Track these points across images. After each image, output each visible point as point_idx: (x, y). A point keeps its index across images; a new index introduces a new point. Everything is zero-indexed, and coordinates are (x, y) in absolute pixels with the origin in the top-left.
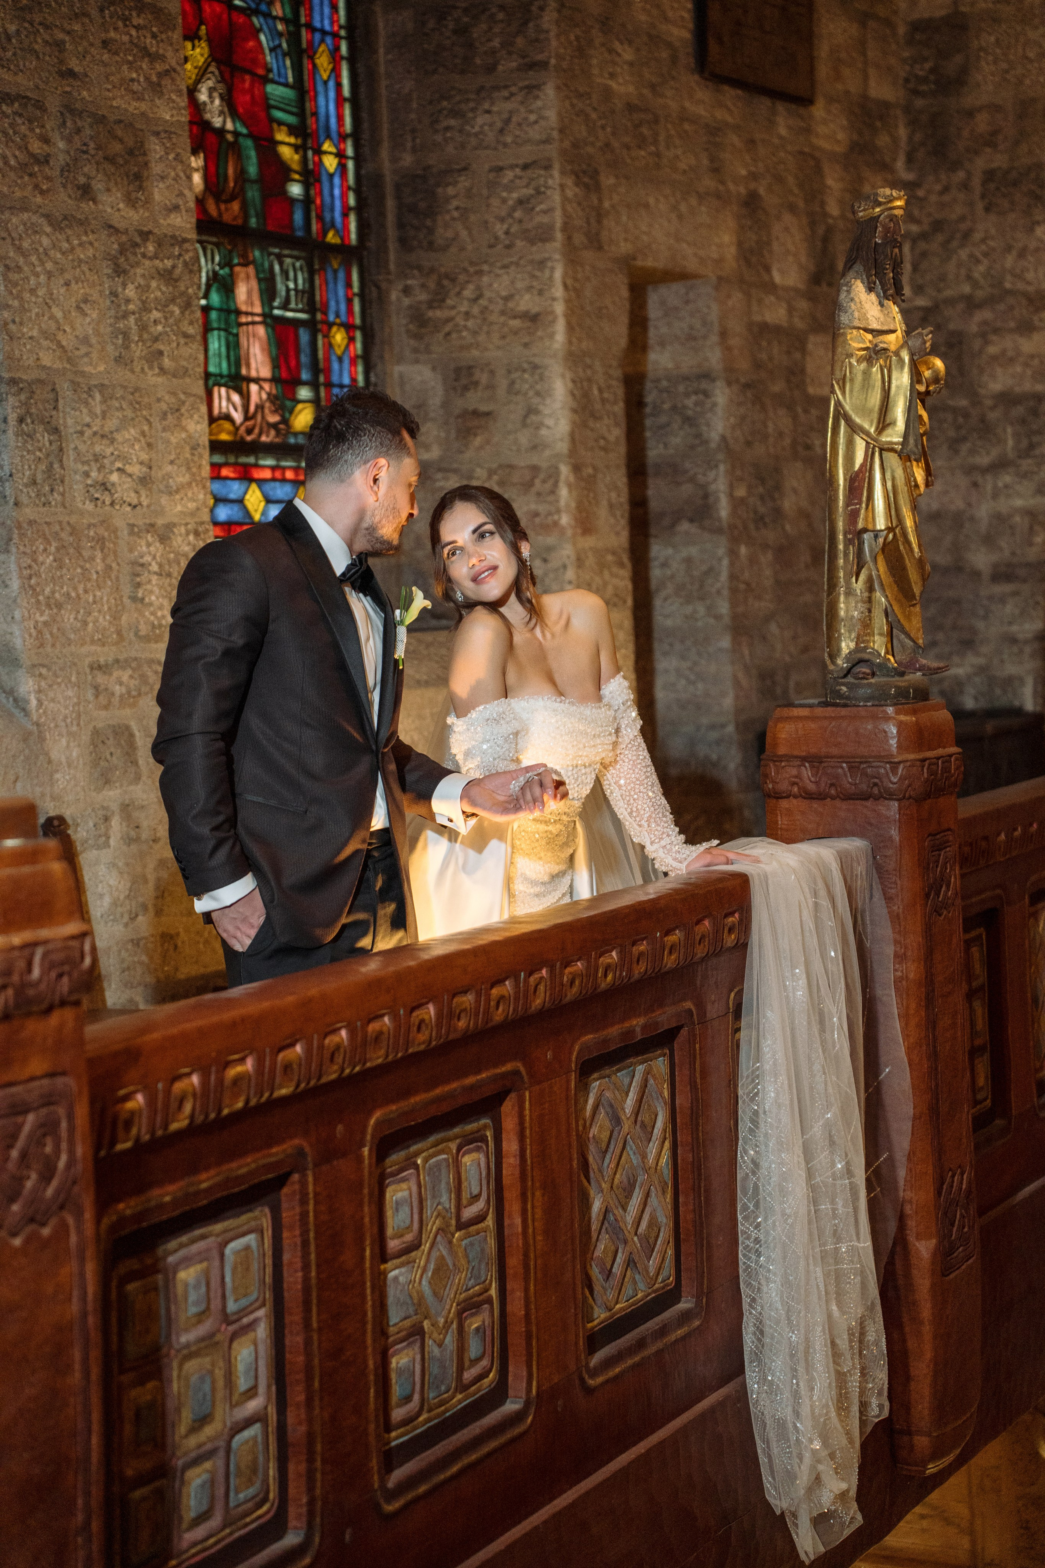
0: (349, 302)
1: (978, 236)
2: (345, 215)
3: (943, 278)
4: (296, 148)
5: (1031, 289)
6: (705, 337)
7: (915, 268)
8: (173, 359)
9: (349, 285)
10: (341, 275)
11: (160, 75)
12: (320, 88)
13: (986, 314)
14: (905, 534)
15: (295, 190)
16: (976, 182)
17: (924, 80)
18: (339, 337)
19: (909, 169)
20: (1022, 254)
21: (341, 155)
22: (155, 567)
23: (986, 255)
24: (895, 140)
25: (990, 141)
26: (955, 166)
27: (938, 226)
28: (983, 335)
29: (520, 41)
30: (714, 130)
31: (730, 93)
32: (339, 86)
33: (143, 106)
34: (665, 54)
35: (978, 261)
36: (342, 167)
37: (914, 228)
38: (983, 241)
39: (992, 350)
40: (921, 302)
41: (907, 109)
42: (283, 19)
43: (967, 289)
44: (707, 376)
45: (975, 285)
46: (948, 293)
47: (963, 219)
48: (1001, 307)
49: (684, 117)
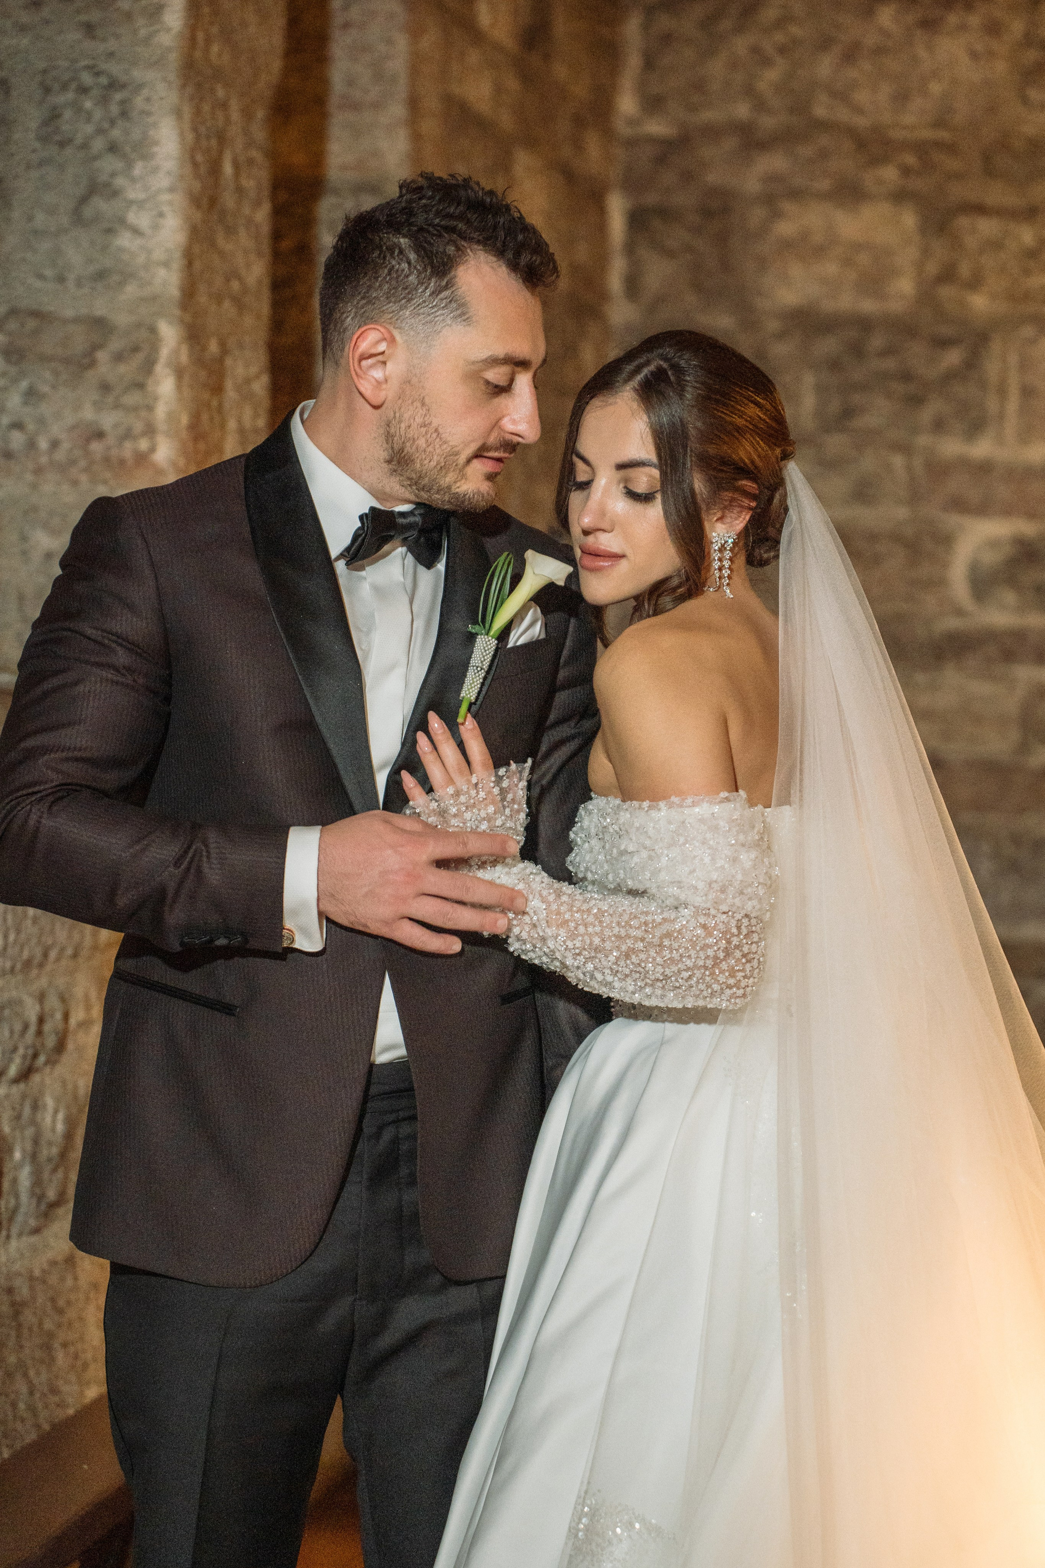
3: (699, 86)
5: (861, 122)
6: (377, 106)
7: (649, 64)
13: (776, 162)
20: (851, 55)
23: (782, 50)
28: (769, 200)
35: (766, 62)
38: (781, 23)
39: (785, 228)
40: (657, 127)
43: (742, 111)
45: (760, 106)
46: (709, 116)
48: (806, 151)
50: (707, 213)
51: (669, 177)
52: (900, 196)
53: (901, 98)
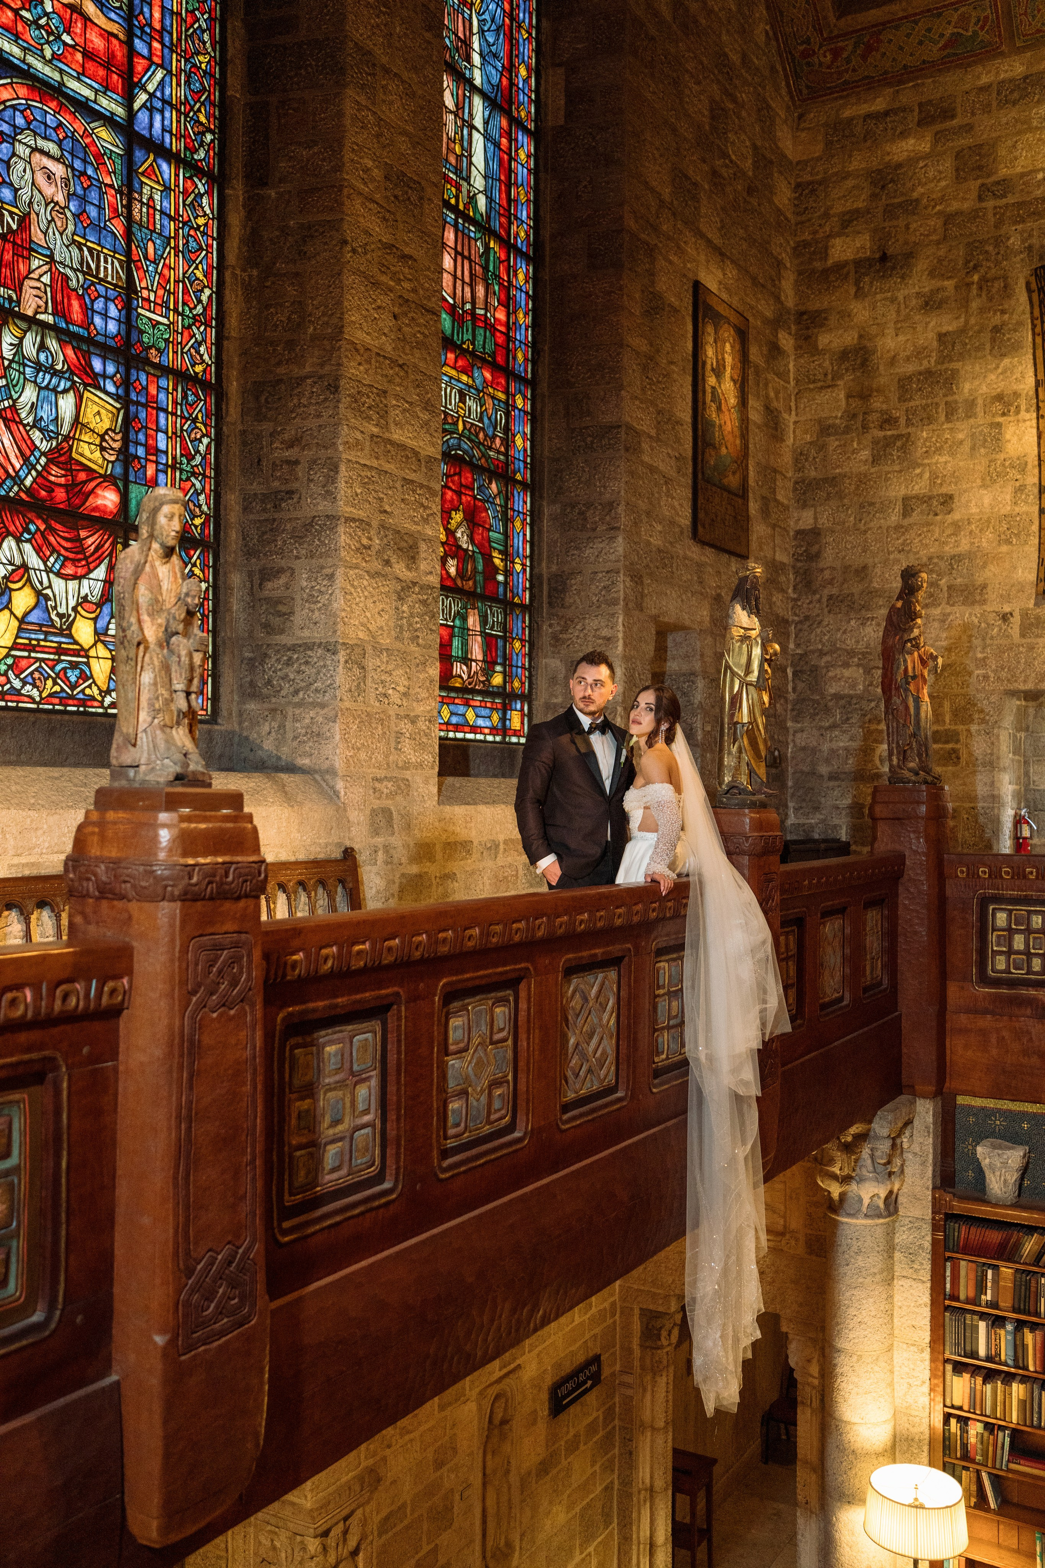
0: (523, 629)
1: (826, 623)
2: (524, 591)
4: (502, 560)
5: (848, 648)
6: (694, 656)
8: (424, 639)
9: (524, 622)
10: (520, 617)
11: (428, 515)
12: (516, 535)
13: (828, 658)
14: (758, 726)
15: (500, 578)
16: (824, 599)
17: (802, 555)
18: (517, 645)
19: (794, 593)
20: (845, 632)
21: (523, 565)
22: (408, 735)
23: (829, 632)
24: (788, 580)
25: (831, 582)
26: (815, 592)
27: (807, 618)
28: (827, 667)
29: (608, 518)
30: (700, 565)
31: (709, 551)
32: (525, 535)
33: (419, 528)
34: (677, 530)
35: (825, 634)
36: (524, 571)
37: (796, 618)
38: (827, 625)
39: (830, 674)
40: (799, 651)
41: (794, 567)
42: (500, 506)
43: (820, 646)
44: (693, 674)
45: (824, 645)
46: (812, 648)
47: (818, 615)
48: (835, 655)
49: (685, 558)
50: (811, 671)
51: (802, 663)
52: (858, 665)
53: (858, 642)
